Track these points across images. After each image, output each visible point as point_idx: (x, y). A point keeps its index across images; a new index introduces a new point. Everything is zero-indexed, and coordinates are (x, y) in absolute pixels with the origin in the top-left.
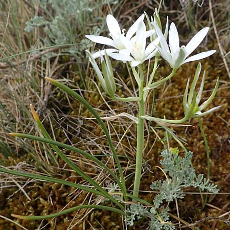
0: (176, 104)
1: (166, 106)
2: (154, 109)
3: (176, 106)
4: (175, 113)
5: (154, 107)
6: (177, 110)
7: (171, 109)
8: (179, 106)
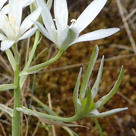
0: (64, 76)
1: (52, 79)
2: (37, 83)
3: (64, 79)
4: (63, 88)
5: (36, 81)
6: (65, 83)
7: (58, 83)
8: (68, 79)
